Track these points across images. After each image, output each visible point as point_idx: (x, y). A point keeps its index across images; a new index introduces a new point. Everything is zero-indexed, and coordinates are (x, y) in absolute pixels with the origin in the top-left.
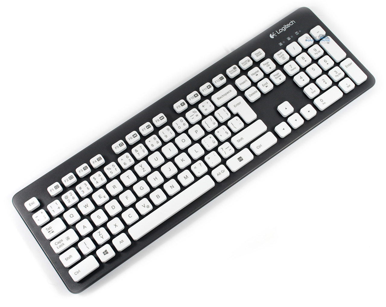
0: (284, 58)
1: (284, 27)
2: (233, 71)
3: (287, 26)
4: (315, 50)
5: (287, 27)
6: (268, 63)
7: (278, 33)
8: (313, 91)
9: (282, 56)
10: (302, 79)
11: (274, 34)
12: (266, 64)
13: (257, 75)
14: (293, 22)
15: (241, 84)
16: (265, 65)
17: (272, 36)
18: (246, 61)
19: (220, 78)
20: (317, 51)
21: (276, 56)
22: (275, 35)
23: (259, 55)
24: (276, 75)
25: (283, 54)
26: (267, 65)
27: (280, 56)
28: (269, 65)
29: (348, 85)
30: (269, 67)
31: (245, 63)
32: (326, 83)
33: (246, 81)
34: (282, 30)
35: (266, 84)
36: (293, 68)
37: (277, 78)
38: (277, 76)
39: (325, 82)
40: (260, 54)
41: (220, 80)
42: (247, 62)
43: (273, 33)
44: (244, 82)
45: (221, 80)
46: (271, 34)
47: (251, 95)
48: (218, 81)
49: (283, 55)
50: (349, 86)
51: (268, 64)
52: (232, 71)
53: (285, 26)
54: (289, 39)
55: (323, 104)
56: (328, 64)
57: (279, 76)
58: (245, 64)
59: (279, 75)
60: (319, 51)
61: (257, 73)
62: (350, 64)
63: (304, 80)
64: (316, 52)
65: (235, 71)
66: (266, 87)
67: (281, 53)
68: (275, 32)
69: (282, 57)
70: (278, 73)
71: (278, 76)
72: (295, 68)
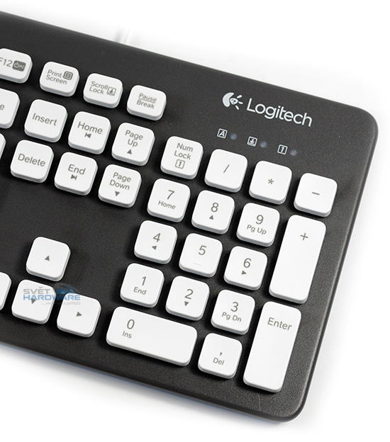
0: (180, 164)
1: (275, 110)
2: (57, 77)
3: (283, 113)
4: (260, 219)
5: (283, 116)
6: (140, 137)
7: (248, 109)
8: (143, 288)
9: (183, 156)
10: (154, 243)
11: (239, 100)
12: (132, 135)
13: (89, 136)
14: (307, 121)
15: (35, 117)
16: (128, 135)
17: (228, 100)
18: (106, 87)
19: (16, 62)
20: (261, 226)
21: (173, 143)
22: (238, 104)
23: (145, 104)
24: (120, 177)
25: (191, 153)
26: (132, 139)
27: (179, 151)
28: (134, 144)
29: (220, 358)
30: (130, 147)
31: (98, 89)
32: (186, 303)
33: (53, 122)
34: (265, 110)
35: (79, 171)
36: (168, 202)
37: (115, 184)
38: (120, 181)
39: (187, 300)
40: (149, 106)
41: (12, 65)
42: (105, 91)
43: (240, 96)
44: (47, 121)
45: (14, 68)
46: (233, 94)
47: (26, 159)
48: (7, 63)
49: (189, 157)
50: (220, 362)
51: (138, 141)
52: (56, 74)
53: (282, 111)
54: (252, 142)
55: (125, 334)
56: (244, 273)
57: (122, 186)
58: (97, 91)
59: (126, 183)
60: (263, 232)
61: (94, 134)
62: (285, 326)
63: (155, 248)
64: (257, 226)
65: (61, 81)
66: (73, 177)
67: (191, 149)
68: (245, 100)
69: (182, 158)
70: (129, 179)
71: (122, 183)
72: (173, 207)
